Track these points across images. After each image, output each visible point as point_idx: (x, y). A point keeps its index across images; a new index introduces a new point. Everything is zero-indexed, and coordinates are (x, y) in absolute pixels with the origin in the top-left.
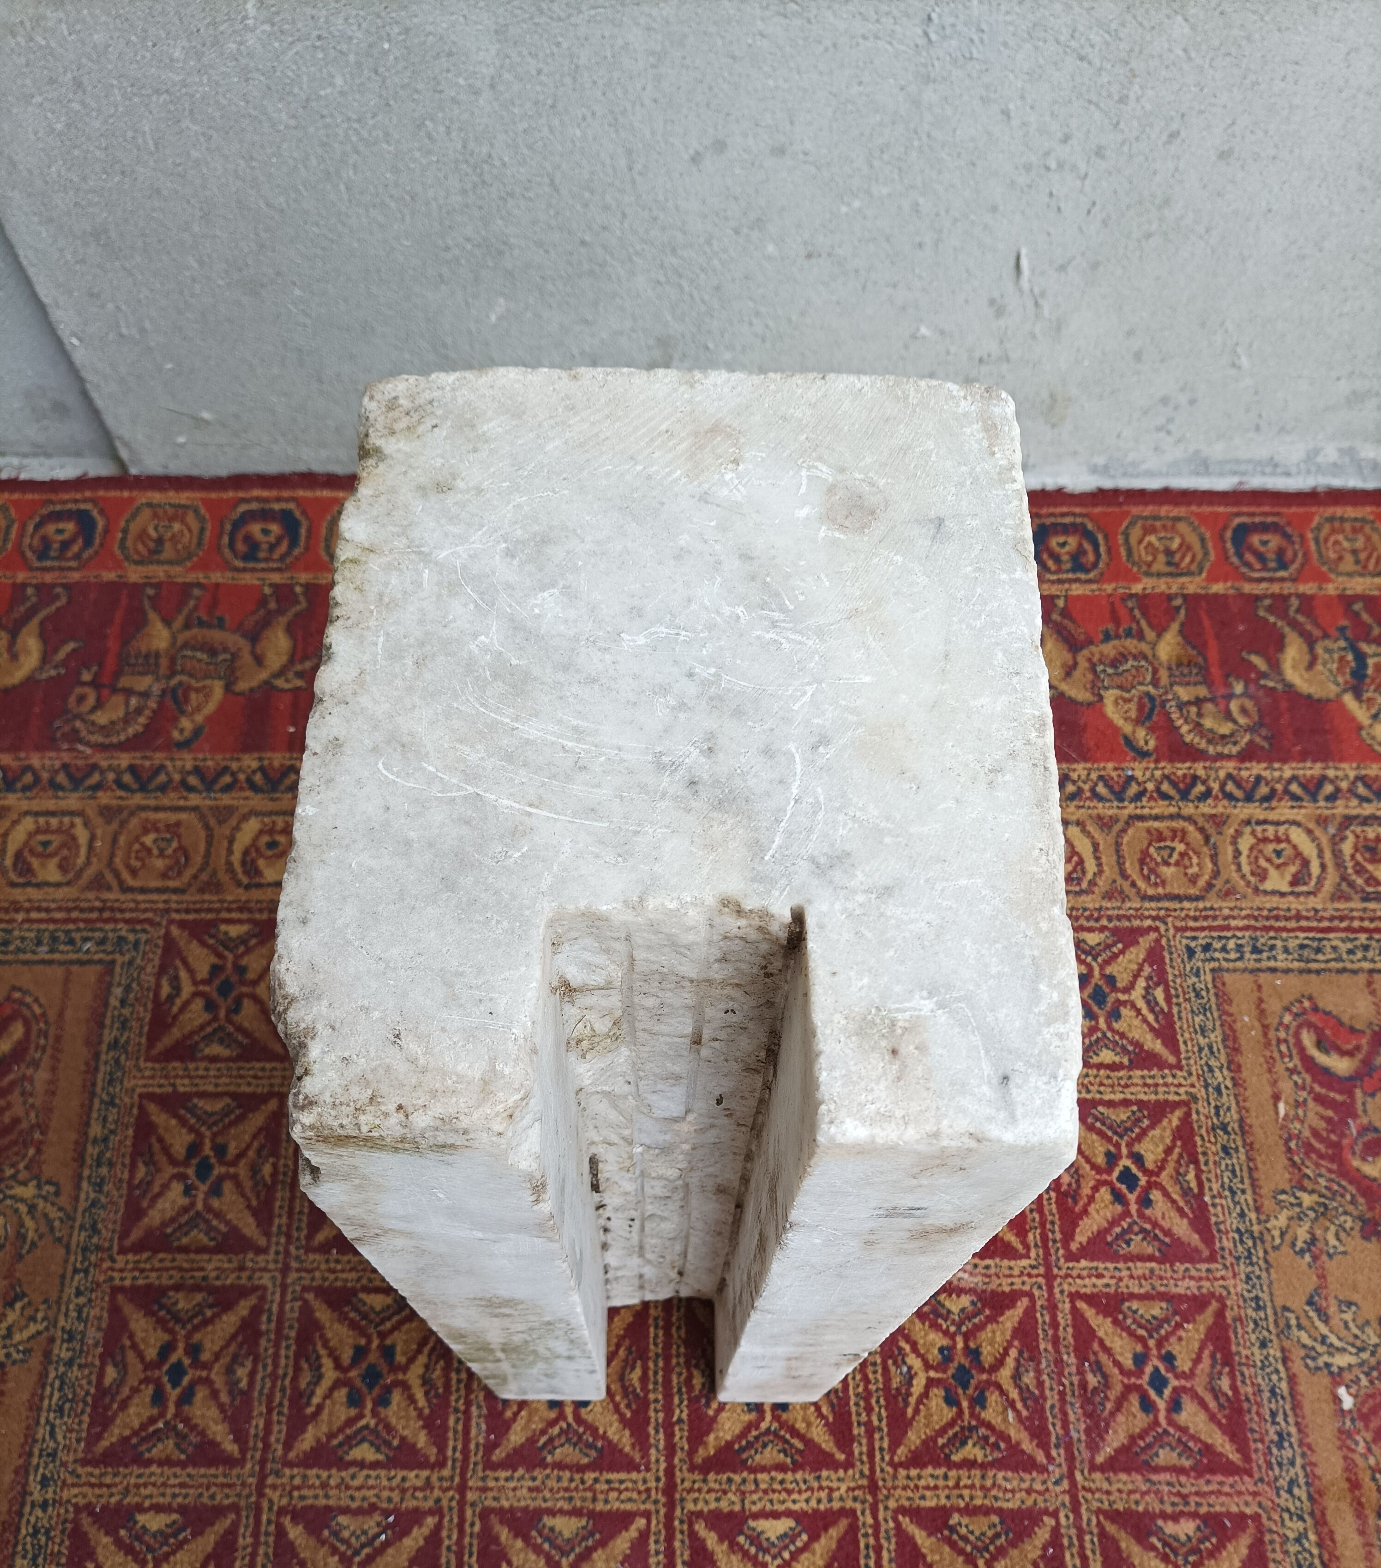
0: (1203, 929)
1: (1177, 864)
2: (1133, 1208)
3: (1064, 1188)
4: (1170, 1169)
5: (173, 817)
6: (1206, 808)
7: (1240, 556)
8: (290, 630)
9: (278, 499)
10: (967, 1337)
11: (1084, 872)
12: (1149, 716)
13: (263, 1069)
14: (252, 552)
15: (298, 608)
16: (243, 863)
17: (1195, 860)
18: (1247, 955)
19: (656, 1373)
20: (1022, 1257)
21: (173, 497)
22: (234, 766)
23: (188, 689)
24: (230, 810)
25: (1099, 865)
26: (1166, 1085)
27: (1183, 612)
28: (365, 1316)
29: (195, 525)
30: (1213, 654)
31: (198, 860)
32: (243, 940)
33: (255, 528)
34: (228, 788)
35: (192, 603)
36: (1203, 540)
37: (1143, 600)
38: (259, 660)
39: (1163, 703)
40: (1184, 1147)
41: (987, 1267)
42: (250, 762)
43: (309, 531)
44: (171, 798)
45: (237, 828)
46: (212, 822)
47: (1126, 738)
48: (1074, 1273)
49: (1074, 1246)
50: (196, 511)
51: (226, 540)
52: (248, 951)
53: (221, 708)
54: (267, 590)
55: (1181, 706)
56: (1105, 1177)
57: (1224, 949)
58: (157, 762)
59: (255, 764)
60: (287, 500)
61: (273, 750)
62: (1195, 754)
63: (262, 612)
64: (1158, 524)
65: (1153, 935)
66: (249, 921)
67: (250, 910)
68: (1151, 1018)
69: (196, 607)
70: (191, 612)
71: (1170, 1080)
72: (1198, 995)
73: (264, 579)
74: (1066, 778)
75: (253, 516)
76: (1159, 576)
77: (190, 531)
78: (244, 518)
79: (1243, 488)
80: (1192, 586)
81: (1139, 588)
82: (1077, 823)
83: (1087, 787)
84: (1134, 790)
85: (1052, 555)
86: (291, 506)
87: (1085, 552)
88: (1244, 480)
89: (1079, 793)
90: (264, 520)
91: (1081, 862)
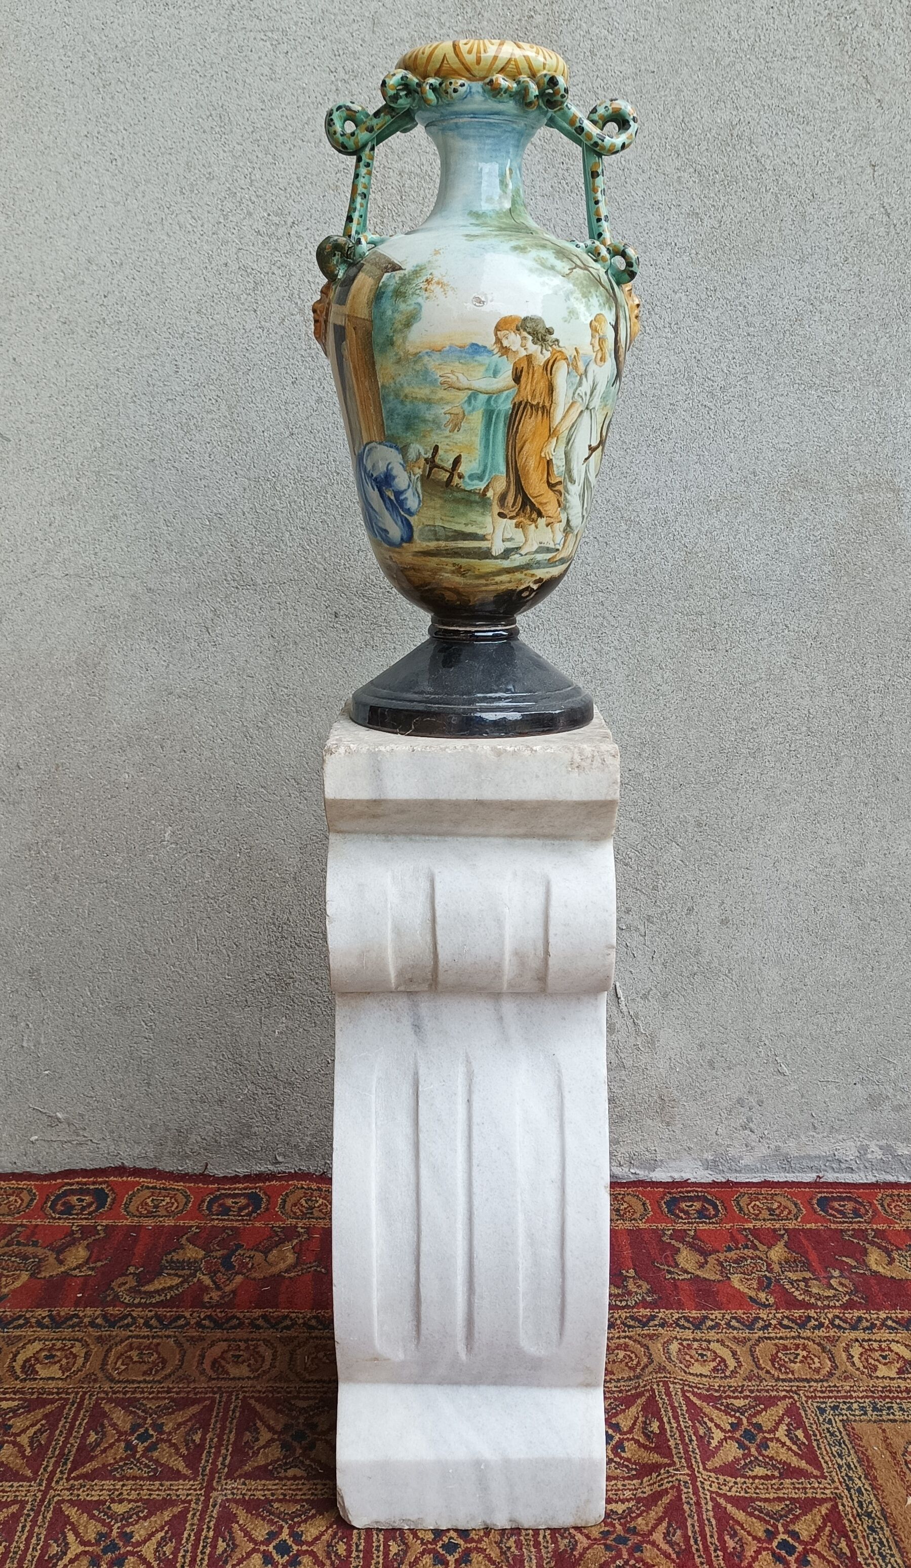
0: (829, 1397)
1: (802, 1362)
4: (824, 1539)
6: (822, 1333)
7: (826, 1212)
8: (88, 1247)
9: (94, 1183)
11: (726, 1366)
12: (768, 1286)
13: (12, 1486)
14: (68, 1209)
15: (97, 1237)
16: (23, 1367)
17: (816, 1360)
18: (870, 1412)
21: (14, 1183)
22: (28, 1315)
24: (19, 1338)
25: (738, 1363)
26: (813, 1488)
27: (786, 1237)
29: (27, 1198)
30: (813, 1256)
32: (14, 1411)
33: (74, 1199)
34: (20, 1326)
35: (14, 1235)
36: (796, 1204)
37: (755, 1232)
38: (61, 1262)
39: (778, 1281)
40: (834, 1526)
42: (42, 1312)
43: (114, 1200)
45: (23, 1347)
47: (750, 1297)
50: (30, 1191)
51: (49, 1204)
52: (16, 1415)
53: (25, 1285)
54: (74, 1228)
55: (792, 1282)
56: (765, 1545)
57: (849, 1408)
59: (47, 1313)
60: (101, 1183)
61: (62, 1307)
62: (809, 1306)
63: (68, 1238)
64: (761, 1197)
65: (788, 1401)
66: (19, 1399)
67: (23, 1393)
68: (794, 1448)
69: (17, 1236)
70: (12, 1239)
71: (816, 1485)
72: (832, 1435)
73: (75, 1223)
74: (706, 1318)
75: (73, 1192)
76: (764, 1220)
77: (22, 1200)
78: (65, 1193)
79: (822, 1180)
80: (791, 1225)
81: (751, 1226)
82: (718, 1341)
83: (723, 1322)
84: (761, 1323)
85: (682, 1211)
86: (104, 1186)
87: (707, 1209)
88: (821, 1175)
89: (717, 1325)
90: (81, 1194)
91: (723, 1360)
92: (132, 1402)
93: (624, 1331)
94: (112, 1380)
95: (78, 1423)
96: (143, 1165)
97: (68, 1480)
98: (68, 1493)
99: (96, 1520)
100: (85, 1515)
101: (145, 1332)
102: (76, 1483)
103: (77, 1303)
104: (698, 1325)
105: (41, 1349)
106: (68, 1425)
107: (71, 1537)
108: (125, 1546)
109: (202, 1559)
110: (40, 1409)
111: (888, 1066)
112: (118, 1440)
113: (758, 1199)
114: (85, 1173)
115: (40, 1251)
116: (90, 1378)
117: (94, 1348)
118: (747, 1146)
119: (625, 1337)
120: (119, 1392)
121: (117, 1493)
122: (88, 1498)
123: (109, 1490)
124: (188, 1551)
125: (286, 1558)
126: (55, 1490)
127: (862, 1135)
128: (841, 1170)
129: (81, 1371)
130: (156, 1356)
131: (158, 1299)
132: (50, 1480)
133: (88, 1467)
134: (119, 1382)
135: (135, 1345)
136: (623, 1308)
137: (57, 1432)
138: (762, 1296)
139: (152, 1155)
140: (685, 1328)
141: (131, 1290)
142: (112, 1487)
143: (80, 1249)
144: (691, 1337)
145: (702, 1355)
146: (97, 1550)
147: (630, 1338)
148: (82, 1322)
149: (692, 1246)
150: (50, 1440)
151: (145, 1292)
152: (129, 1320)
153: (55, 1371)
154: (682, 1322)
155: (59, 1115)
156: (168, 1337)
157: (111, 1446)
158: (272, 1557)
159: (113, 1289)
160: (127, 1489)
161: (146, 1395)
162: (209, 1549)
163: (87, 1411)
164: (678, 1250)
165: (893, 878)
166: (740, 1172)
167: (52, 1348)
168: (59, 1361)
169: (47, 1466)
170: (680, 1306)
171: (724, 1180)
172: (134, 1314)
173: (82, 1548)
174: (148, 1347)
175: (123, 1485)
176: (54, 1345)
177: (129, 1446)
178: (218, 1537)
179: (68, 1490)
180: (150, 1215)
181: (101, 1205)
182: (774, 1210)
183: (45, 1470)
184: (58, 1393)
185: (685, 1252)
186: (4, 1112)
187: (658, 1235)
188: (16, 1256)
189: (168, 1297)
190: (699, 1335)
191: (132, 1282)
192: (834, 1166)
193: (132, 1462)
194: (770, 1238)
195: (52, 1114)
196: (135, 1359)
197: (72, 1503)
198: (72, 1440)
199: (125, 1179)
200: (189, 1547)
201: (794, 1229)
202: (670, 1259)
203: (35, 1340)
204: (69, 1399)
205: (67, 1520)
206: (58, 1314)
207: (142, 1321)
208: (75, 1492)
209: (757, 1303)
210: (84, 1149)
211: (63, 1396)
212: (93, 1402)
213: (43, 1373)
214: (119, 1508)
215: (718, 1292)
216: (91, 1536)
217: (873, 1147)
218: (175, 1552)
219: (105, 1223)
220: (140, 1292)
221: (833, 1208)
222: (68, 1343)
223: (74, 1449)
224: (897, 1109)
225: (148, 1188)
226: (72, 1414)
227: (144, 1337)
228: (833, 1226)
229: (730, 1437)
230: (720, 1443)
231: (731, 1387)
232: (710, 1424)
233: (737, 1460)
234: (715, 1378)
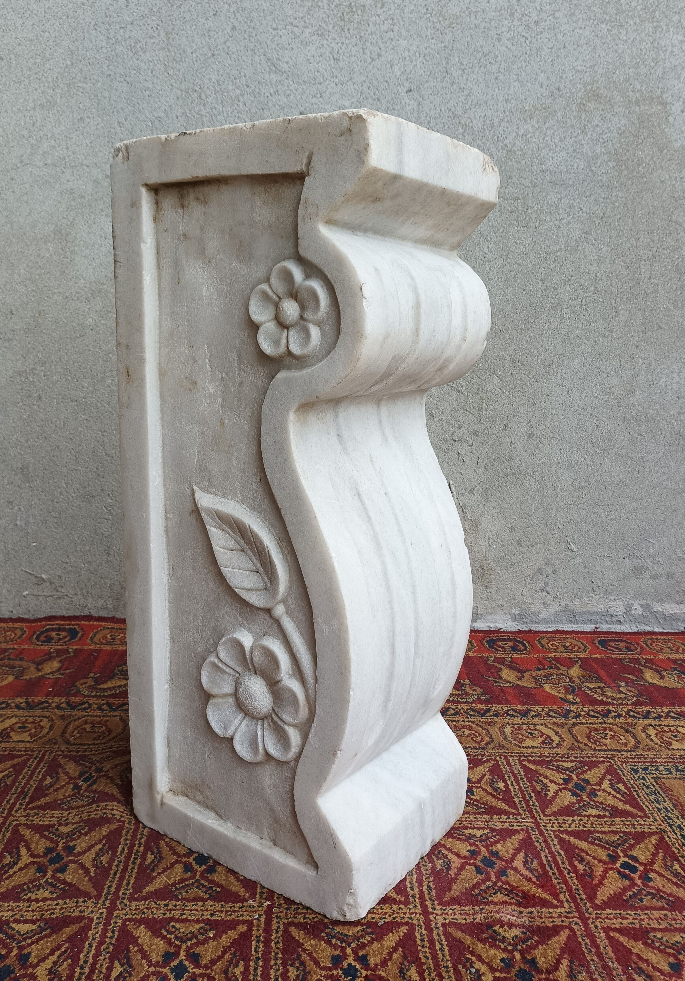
0: (639, 762)
1: (610, 739)
2: (638, 882)
3: (581, 872)
4: (659, 862)
6: (620, 720)
7: (605, 648)
8: (60, 661)
9: (69, 625)
10: (522, 952)
11: (551, 741)
12: (573, 691)
14: (49, 640)
17: (622, 737)
19: (256, 969)
20: (557, 907)
21: (11, 624)
22: (9, 702)
26: (640, 824)
27: (580, 662)
28: (12, 937)
29: (19, 633)
30: (602, 673)
33: (54, 634)
34: (2, 708)
35: (6, 654)
36: (583, 644)
37: (556, 659)
38: (39, 670)
39: (580, 688)
40: (665, 853)
41: (531, 913)
42: (21, 700)
43: (83, 635)
47: (561, 698)
48: (603, 916)
49: (598, 902)
50: (22, 629)
51: (35, 637)
53: (9, 684)
55: (590, 689)
56: (609, 866)
59: (24, 700)
60: (74, 625)
61: (36, 696)
62: (607, 704)
63: (46, 657)
64: (556, 639)
65: (607, 764)
68: (619, 796)
69: (8, 655)
71: (642, 822)
72: (647, 787)
73: (52, 648)
74: (529, 710)
75: (53, 630)
76: (561, 652)
77: (16, 634)
78: (48, 630)
79: (599, 630)
80: (582, 655)
81: (552, 655)
82: (542, 724)
83: (543, 713)
84: (573, 714)
85: (500, 647)
86: (76, 627)
87: (518, 646)
88: (597, 626)
89: (539, 715)
90: (59, 631)
91: (548, 737)
92: (82, 757)
93: (467, 718)
94: (68, 743)
95: (38, 771)
96: (104, 614)
97: (25, 810)
98: (24, 819)
99: (46, 839)
100: (38, 835)
101: (98, 713)
102: (31, 812)
103: (48, 694)
104: (524, 714)
105: (16, 723)
106: (29, 772)
107: (23, 851)
108: (68, 856)
109: (133, 868)
110: (9, 761)
111: (649, 545)
112: (68, 783)
113: (554, 641)
114: (63, 618)
115: (24, 664)
116: (53, 741)
117: (57, 722)
118: (544, 604)
119: (469, 721)
120: (73, 751)
121: (64, 819)
122: (41, 823)
123: (58, 817)
124: (121, 862)
125: (204, 867)
126: (14, 817)
127: (628, 597)
128: (612, 623)
129: (45, 737)
130: (104, 728)
131: (109, 692)
132: (11, 809)
133: (43, 801)
134: (74, 744)
135: (89, 721)
136: (464, 703)
137: (21, 777)
138: (570, 697)
139: (111, 607)
140: (513, 716)
141: (90, 688)
142: (60, 815)
143: (55, 663)
144: (520, 722)
145: (531, 734)
146: (45, 861)
147: (473, 722)
148: (50, 706)
149: (510, 667)
150: (14, 782)
151: (100, 689)
152: (87, 705)
153: (25, 737)
154: (511, 712)
155: (44, 576)
156: (116, 716)
157: (62, 787)
158: (192, 866)
159: (76, 686)
160: (73, 817)
161: (93, 752)
162: (139, 860)
163: (46, 763)
164: (501, 669)
165: (655, 403)
166: (539, 623)
167: (25, 722)
168: (29, 731)
169: (10, 800)
170: (507, 702)
171: (527, 629)
172: (91, 702)
173: (31, 859)
174: (99, 723)
175: (69, 814)
176: (27, 720)
177: (77, 787)
178: (147, 851)
179: (25, 816)
180: (108, 643)
181: (74, 638)
182: (567, 647)
183: (8, 802)
184: (25, 751)
185: (506, 671)
186: (4, 573)
187: (485, 661)
188: (6, 666)
189: (117, 692)
190: (526, 721)
191: (91, 682)
192: (607, 619)
193: (77, 797)
194: (570, 663)
195: (38, 575)
196: (88, 730)
197: (27, 826)
198: (31, 782)
199: (91, 623)
200: (123, 858)
201: (585, 658)
202: (496, 674)
203: (12, 717)
204: (33, 755)
205: (22, 838)
206: (33, 701)
207: (96, 706)
208: (31, 818)
209: (567, 702)
210: (62, 602)
211: (29, 753)
212: (52, 757)
213: (15, 737)
214: (64, 829)
215: (535, 695)
216: (41, 850)
217: (636, 606)
218: (110, 864)
219: (75, 647)
220: (96, 688)
221: (610, 646)
222: (38, 719)
223: (33, 789)
224: (655, 577)
225: (108, 628)
226: (34, 764)
227: (97, 716)
228: (613, 656)
229: (564, 788)
230: (556, 793)
231: (558, 754)
232: (545, 781)
233: (572, 804)
234: (544, 748)
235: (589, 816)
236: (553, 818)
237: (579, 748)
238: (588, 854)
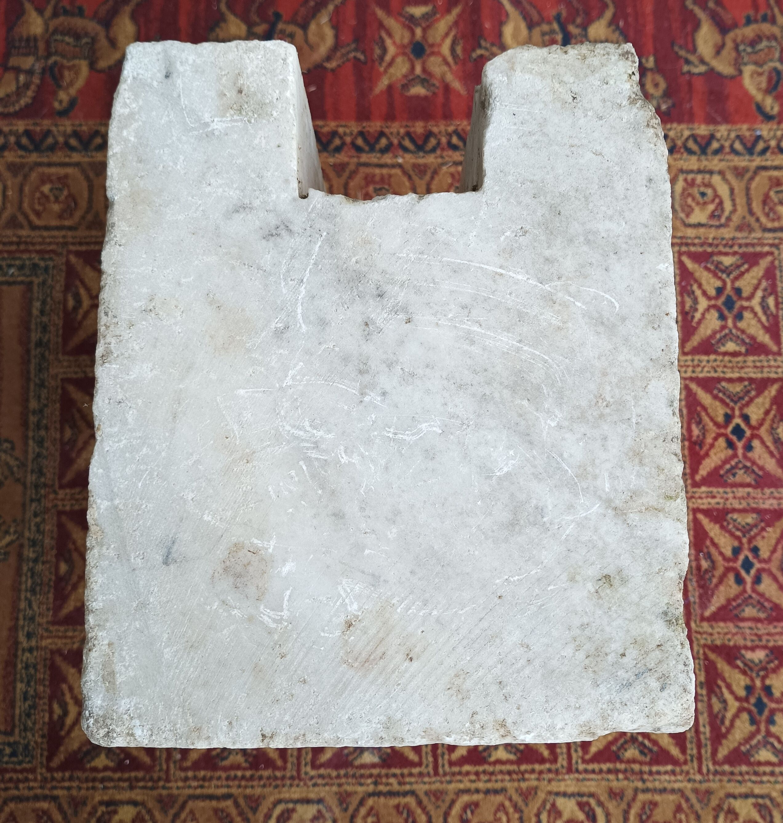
2: (740, 452)
3: (694, 438)
5: (62, 171)
8: (134, 17)
11: (723, 210)
23: (62, 67)
24: (104, 165)
25: (734, 205)
31: (83, 204)
38: (113, 43)
44: (58, 157)
46: (91, 175)
48: (697, 495)
49: (698, 478)
56: (723, 431)
58: (45, 128)
63: (111, 2)
65: (769, 258)
68: (764, 319)
70: (57, 3)
74: (713, 136)
82: (720, 172)
83: (728, 144)
84: (761, 146)
89: (722, 149)
91: (721, 203)
104: (705, 146)
144: (697, 168)
145: (704, 195)
154: (691, 143)
215: (729, 95)
229: (714, 307)
230: (703, 315)
231: (723, 239)
232: (698, 293)
233: (715, 333)
234: (711, 226)
235: (725, 354)
236: (689, 357)
237: (749, 226)
238: (708, 414)
